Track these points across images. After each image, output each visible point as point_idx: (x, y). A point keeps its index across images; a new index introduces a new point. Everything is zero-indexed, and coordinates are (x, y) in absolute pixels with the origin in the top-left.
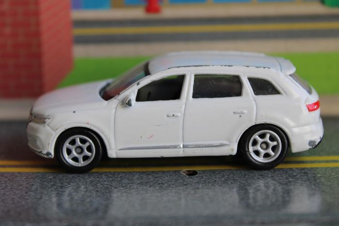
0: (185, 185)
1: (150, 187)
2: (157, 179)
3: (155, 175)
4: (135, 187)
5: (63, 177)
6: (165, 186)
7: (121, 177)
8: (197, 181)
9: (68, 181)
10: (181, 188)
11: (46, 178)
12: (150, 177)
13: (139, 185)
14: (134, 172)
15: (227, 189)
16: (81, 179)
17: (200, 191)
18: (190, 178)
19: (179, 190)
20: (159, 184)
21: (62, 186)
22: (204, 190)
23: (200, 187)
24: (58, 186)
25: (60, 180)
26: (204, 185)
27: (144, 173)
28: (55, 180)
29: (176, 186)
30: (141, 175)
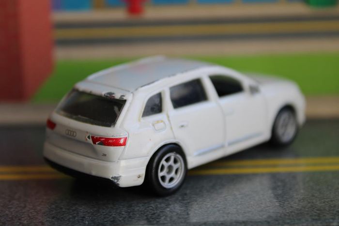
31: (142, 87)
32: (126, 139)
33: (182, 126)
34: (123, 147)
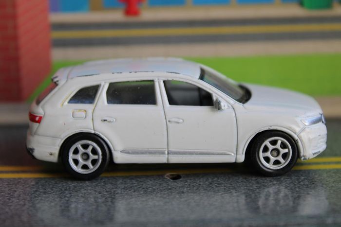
0: (170, 189)
1: (134, 192)
2: (141, 183)
3: (138, 179)
4: (120, 192)
5: (46, 182)
6: (149, 190)
7: (104, 182)
8: (181, 185)
9: (51, 186)
10: (166, 192)
11: (28, 184)
12: (134, 181)
13: (123, 190)
14: (117, 176)
15: (212, 193)
16: (64, 184)
17: (186, 195)
18: (174, 182)
19: (164, 194)
20: (144, 188)
21: (45, 192)
22: (190, 194)
23: (184, 191)
24: (41, 192)
25: (43, 186)
26: (188, 189)
27: (127, 177)
28: (37, 185)
29: (160, 190)
30: (124, 180)
31: (78, 77)
32: (41, 118)
33: (105, 120)
34: (38, 124)
